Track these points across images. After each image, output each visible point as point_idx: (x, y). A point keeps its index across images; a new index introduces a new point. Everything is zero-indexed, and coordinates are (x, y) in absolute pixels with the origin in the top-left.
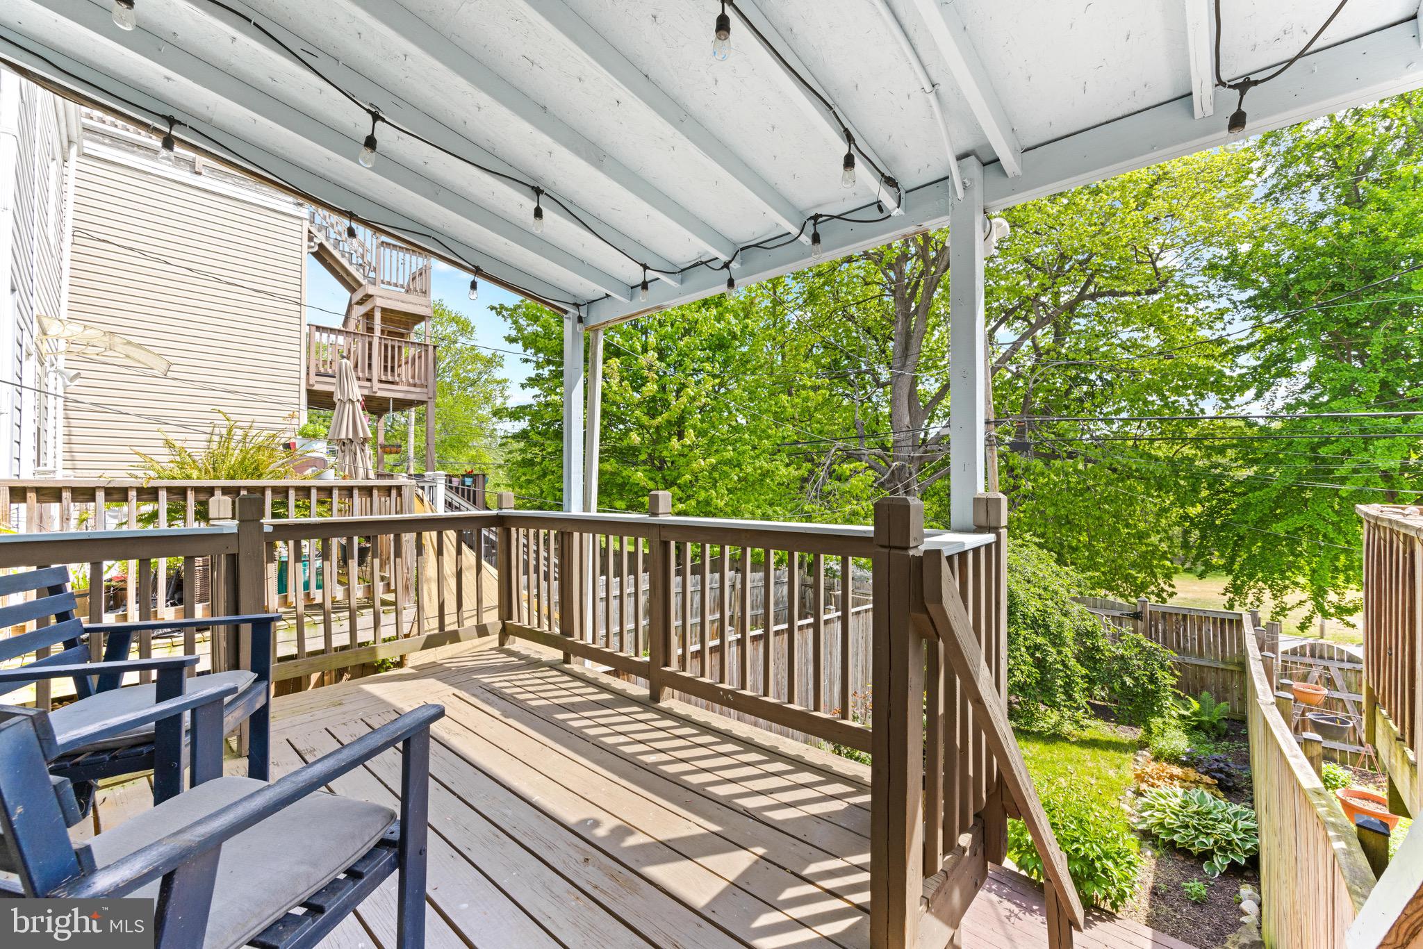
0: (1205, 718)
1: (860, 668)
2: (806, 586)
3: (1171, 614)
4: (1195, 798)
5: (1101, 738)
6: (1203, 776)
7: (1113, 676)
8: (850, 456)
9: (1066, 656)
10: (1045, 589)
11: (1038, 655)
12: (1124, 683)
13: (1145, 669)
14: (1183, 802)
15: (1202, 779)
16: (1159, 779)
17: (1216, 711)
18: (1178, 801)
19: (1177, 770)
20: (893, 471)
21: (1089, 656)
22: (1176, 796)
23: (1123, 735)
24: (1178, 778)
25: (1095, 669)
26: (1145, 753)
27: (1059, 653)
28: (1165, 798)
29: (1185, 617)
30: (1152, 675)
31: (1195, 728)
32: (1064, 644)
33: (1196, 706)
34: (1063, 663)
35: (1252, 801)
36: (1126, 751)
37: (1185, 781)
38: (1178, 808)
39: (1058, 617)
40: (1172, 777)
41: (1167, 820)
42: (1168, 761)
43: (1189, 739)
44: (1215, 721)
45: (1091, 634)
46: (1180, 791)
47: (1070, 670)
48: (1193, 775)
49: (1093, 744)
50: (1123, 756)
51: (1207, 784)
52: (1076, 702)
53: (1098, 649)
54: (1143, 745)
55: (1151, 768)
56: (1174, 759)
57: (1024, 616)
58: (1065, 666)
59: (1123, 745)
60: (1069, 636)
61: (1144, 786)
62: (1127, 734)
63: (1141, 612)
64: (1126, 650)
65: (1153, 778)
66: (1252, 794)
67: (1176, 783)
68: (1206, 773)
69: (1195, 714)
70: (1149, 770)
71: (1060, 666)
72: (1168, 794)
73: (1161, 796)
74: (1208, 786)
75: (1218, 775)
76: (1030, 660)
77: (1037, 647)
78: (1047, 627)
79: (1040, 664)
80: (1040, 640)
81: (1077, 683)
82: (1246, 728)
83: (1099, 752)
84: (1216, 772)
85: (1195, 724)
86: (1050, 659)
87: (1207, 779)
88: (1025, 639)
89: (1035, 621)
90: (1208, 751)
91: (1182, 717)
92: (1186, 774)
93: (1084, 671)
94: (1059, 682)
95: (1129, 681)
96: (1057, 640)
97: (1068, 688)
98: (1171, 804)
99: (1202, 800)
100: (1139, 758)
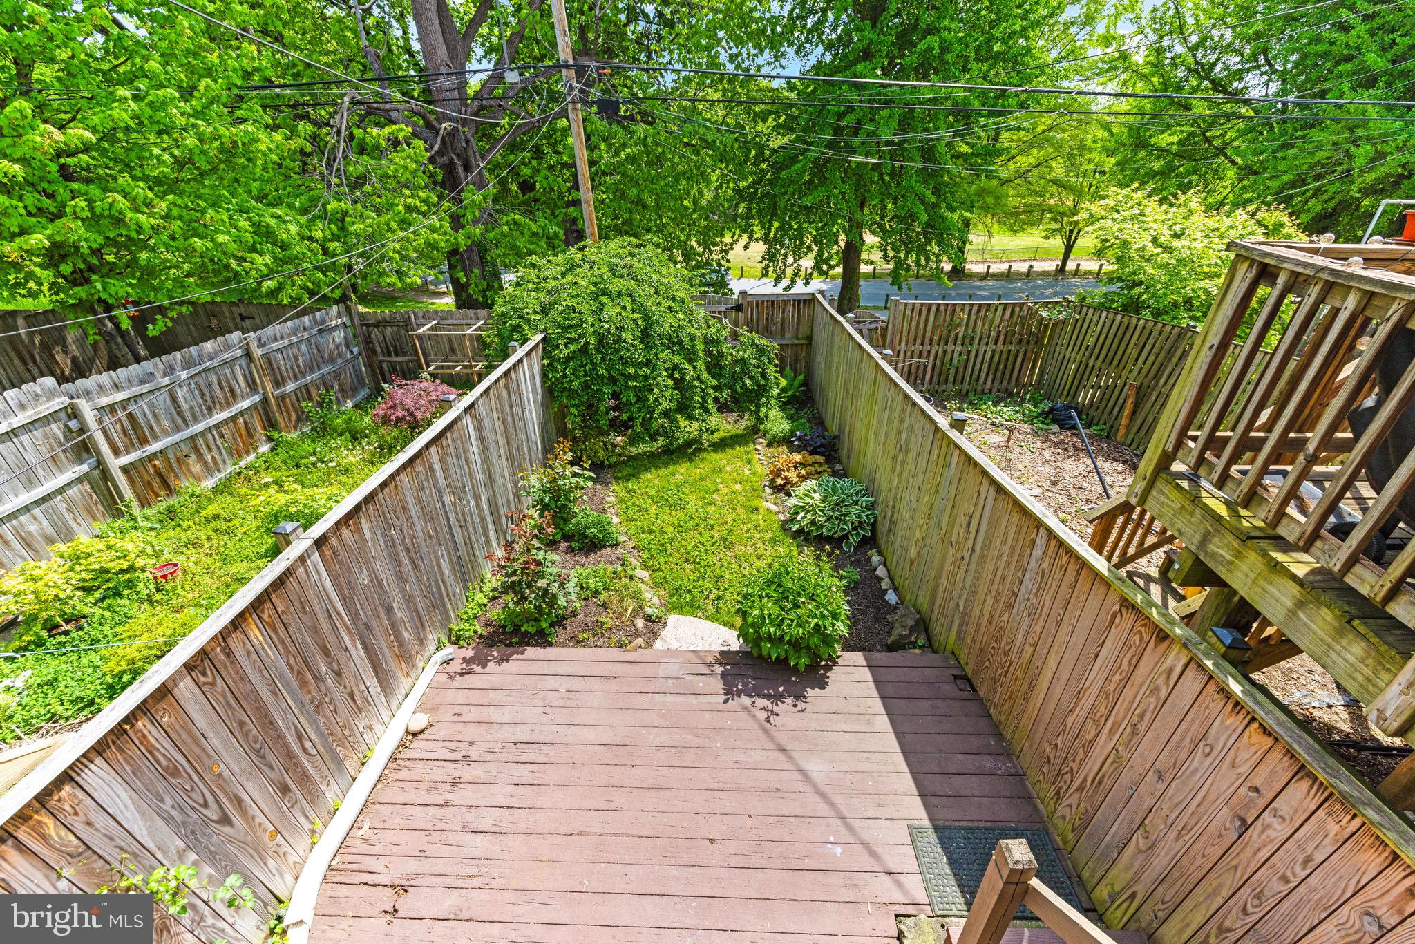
0: (790, 391)
1: (503, 457)
2: (368, 325)
3: (763, 302)
5: (727, 434)
6: (817, 456)
7: (734, 378)
8: (374, 113)
9: (700, 369)
10: (674, 299)
11: (677, 376)
14: (823, 496)
15: (816, 460)
16: (788, 470)
20: (443, 138)
21: (714, 366)
24: (801, 464)
25: (721, 376)
26: (760, 439)
29: (773, 302)
31: (785, 403)
32: (697, 357)
33: (784, 383)
34: (698, 378)
36: (747, 442)
37: (806, 466)
43: (786, 416)
44: (797, 393)
45: (715, 341)
46: (815, 484)
47: (704, 383)
49: (721, 444)
50: (747, 448)
53: (721, 355)
54: (754, 432)
56: (782, 440)
57: (660, 336)
58: (700, 380)
59: (742, 436)
60: (700, 348)
61: (779, 481)
63: (742, 304)
68: (814, 452)
71: (696, 383)
73: (805, 495)
75: (821, 450)
76: (670, 383)
77: (675, 367)
78: (681, 343)
79: (679, 384)
80: (677, 359)
84: (819, 447)
85: (785, 399)
86: (688, 378)
88: (664, 362)
89: (670, 339)
93: (714, 382)
96: (691, 355)
99: (834, 489)
100: (758, 447)
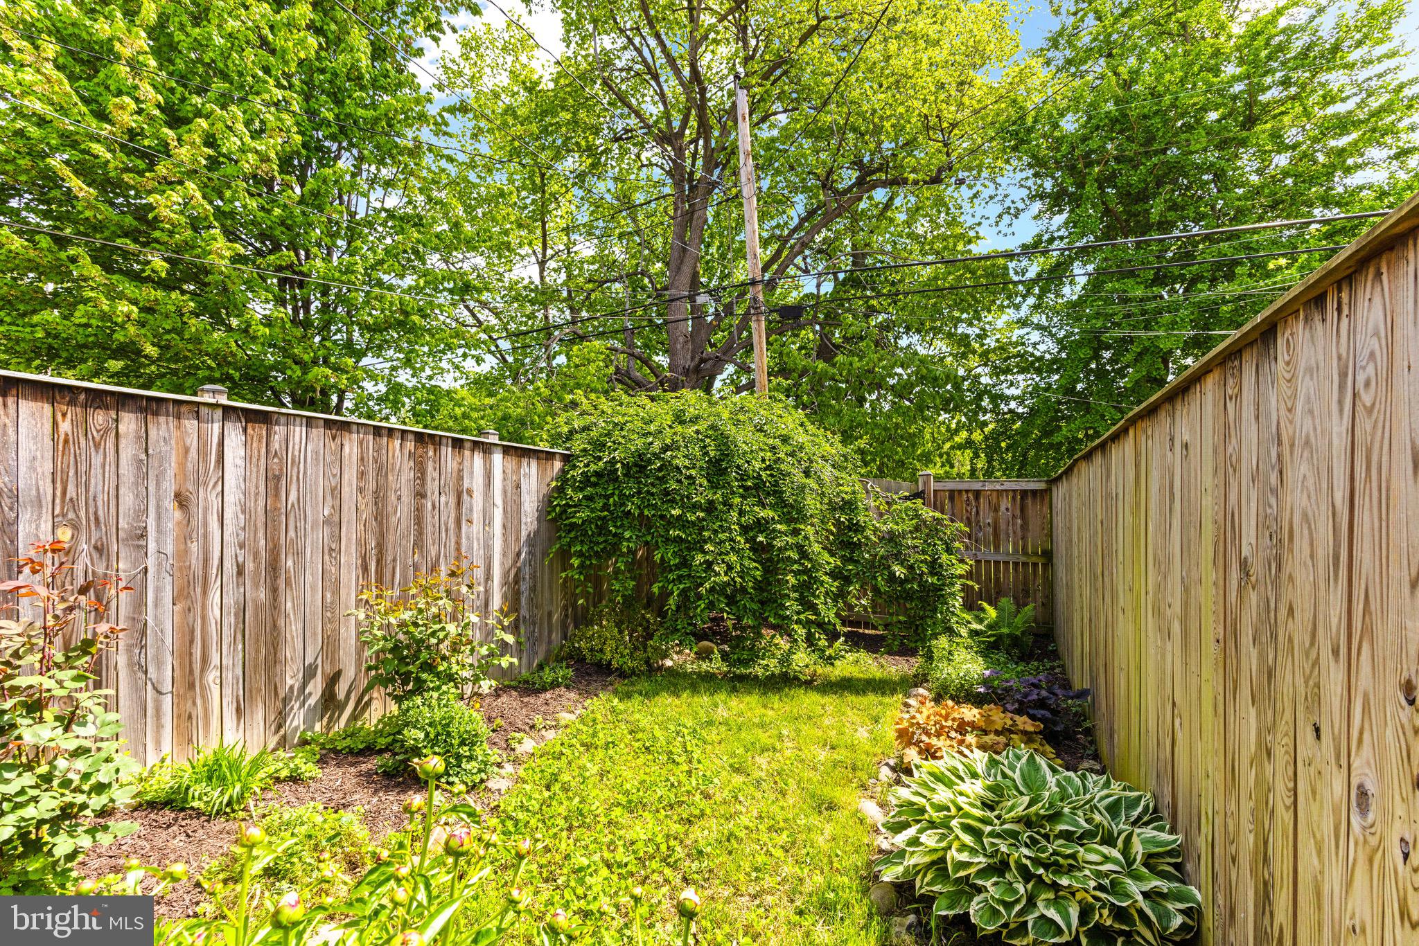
0: (1005, 630)
3: (960, 491)
4: (1017, 776)
5: (862, 675)
6: (1017, 718)
7: (877, 566)
9: (806, 538)
12: (892, 576)
13: (924, 552)
14: (990, 789)
15: (1014, 724)
16: (938, 735)
17: (1018, 620)
18: (975, 788)
19: (970, 713)
21: (843, 540)
22: (974, 775)
23: (893, 669)
24: (972, 724)
25: (851, 560)
26: (921, 691)
27: (796, 532)
28: (949, 785)
29: (977, 494)
30: (934, 561)
31: (990, 647)
32: (804, 519)
33: (992, 613)
34: (800, 549)
35: (1096, 757)
36: (893, 692)
37: (986, 733)
38: (978, 813)
39: (799, 477)
40: (962, 727)
41: (954, 855)
42: (957, 700)
43: (986, 662)
44: (1018, 633)
45: (849, 506)
46: (979, 759)
47: (810, 560)
48: (999, 718)
49: (846, 686)
50: (887, 700)
51: (1025, 733)
52: (817, 613)
53: (857, 528)
54: (920, 679)
55: (926, 713)
56: (966, 695)
57: (743, 477)
58: (804, 554)
59: (890, 683)
60: (812, 504)
61: (912, 755)
62: (895, 668)
63: (923, 492)
64: (897, 524)
65: (928, 734)
66: (1092, 742)
67: (971, 738)
68: (1019, 712)
69: (990, 627)
70: (921, 719)
71: (794, 555)
72: (954, 771)
73: (939, 778)
74: (1028, 737)
75: (1040, 713)
77: (761, 525)
78: (778, 493)
80: (766, 514)
81: (822, 583)
82: (1054, 641)
83: (852, 698)
84: (1036, 707)
85: (992, 639)
86: (779, 544)
87: (1024, 723)
88: (742, 513)
89: (759, 486)
90: (1013, 676)
91: (974, 633)
92: (988, 718)
93: (834, 562)
94: (791, 579)
95: (899, 571)
96: (793, 514)
97: (806, 589)
98: (961, 800)
99: (1033, 783)
100: (912, 701)
